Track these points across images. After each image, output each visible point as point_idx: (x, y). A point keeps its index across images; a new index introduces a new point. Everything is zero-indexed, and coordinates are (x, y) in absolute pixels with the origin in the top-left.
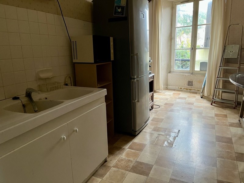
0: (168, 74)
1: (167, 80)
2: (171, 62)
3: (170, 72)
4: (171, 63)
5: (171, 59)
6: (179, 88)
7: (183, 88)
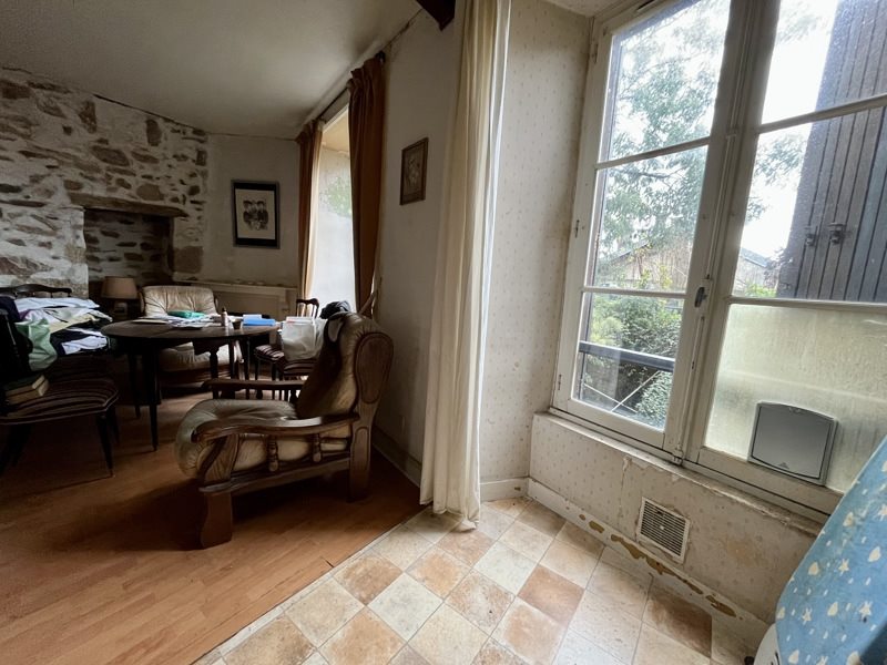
0: (536, 417)
1: (529, 446)
2: (556, 354)
3: (547, 409)
4: (555, 361)
5: (557, 339)
6: (582, 517)
7: (609, 531)
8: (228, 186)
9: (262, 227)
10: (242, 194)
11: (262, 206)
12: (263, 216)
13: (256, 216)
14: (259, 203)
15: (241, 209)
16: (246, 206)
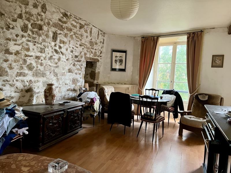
8: (110, 51)
9: (121, 65)
10: (115, 54)
11: (121, 58)
12: (121, 61)
13: (119, 61)
14: (120, 57)
15: (114, 59)
16: (116, 58)
